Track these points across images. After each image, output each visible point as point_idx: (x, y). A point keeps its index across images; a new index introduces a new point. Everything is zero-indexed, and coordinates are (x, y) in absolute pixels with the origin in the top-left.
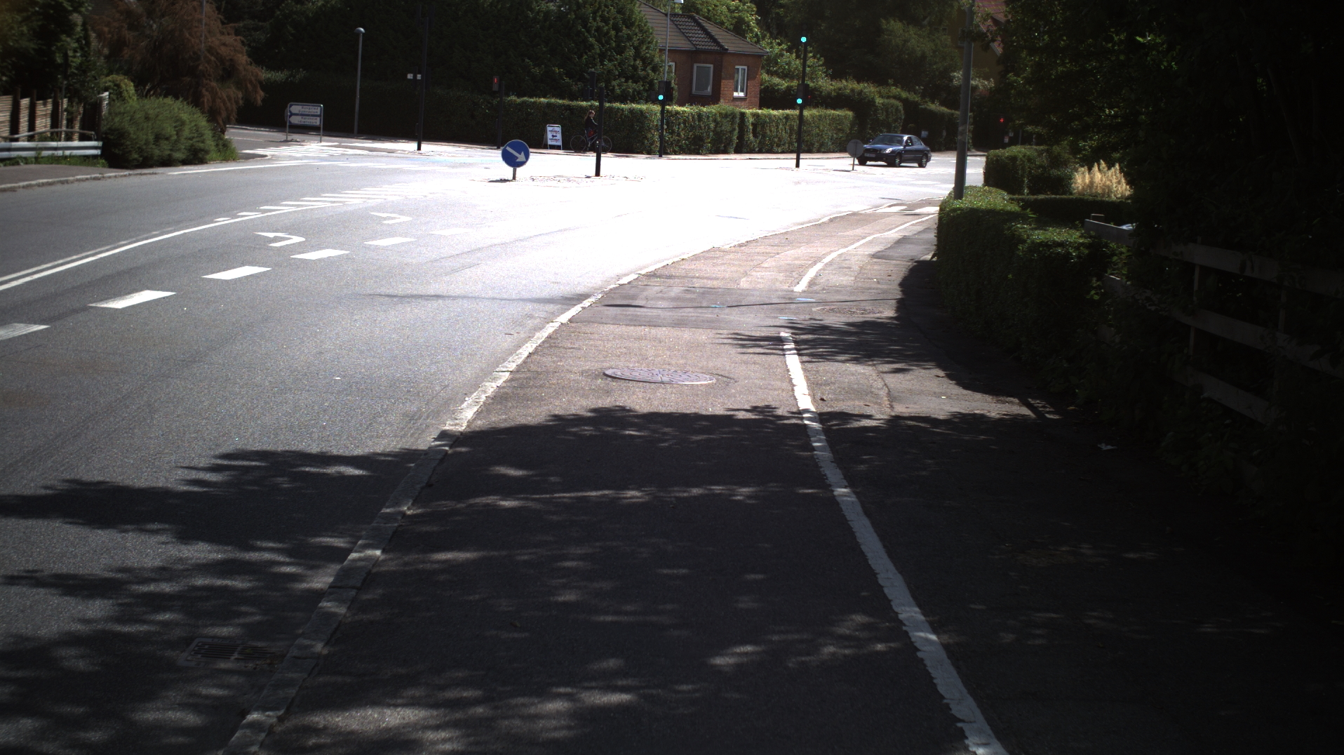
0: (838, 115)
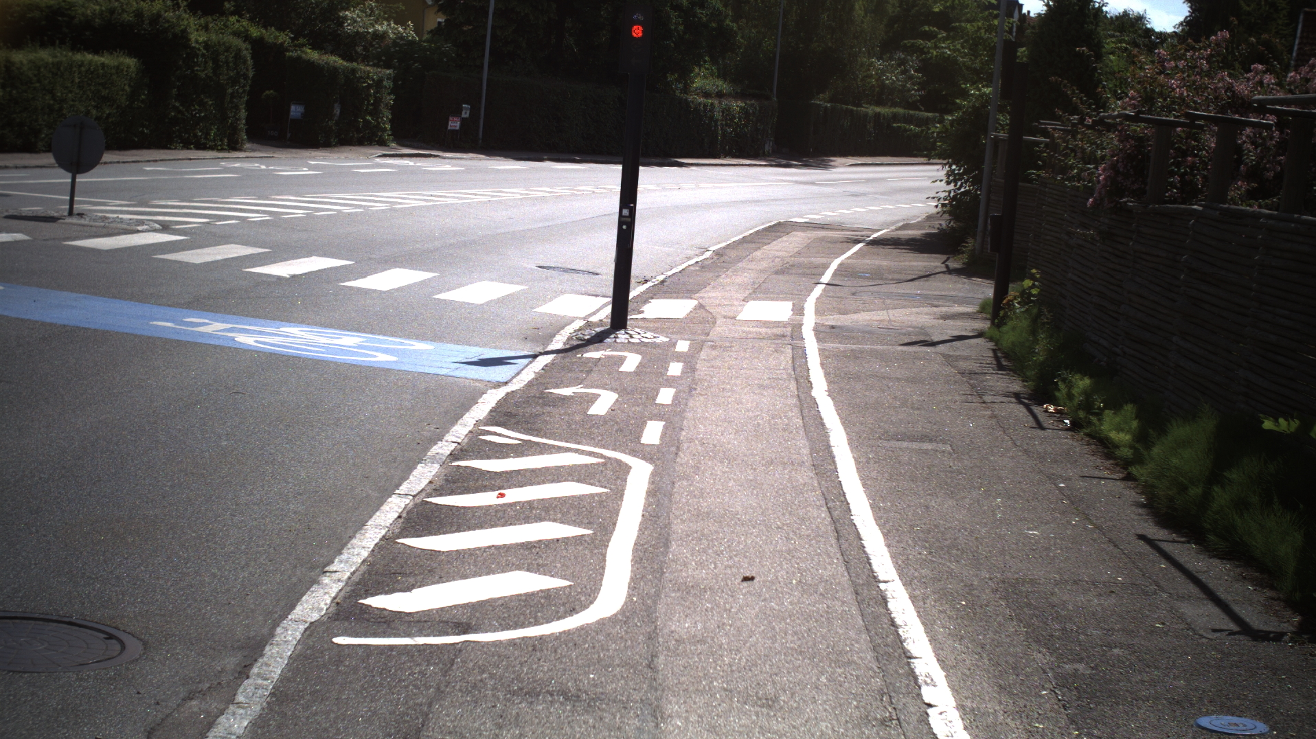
0: (103, 65)
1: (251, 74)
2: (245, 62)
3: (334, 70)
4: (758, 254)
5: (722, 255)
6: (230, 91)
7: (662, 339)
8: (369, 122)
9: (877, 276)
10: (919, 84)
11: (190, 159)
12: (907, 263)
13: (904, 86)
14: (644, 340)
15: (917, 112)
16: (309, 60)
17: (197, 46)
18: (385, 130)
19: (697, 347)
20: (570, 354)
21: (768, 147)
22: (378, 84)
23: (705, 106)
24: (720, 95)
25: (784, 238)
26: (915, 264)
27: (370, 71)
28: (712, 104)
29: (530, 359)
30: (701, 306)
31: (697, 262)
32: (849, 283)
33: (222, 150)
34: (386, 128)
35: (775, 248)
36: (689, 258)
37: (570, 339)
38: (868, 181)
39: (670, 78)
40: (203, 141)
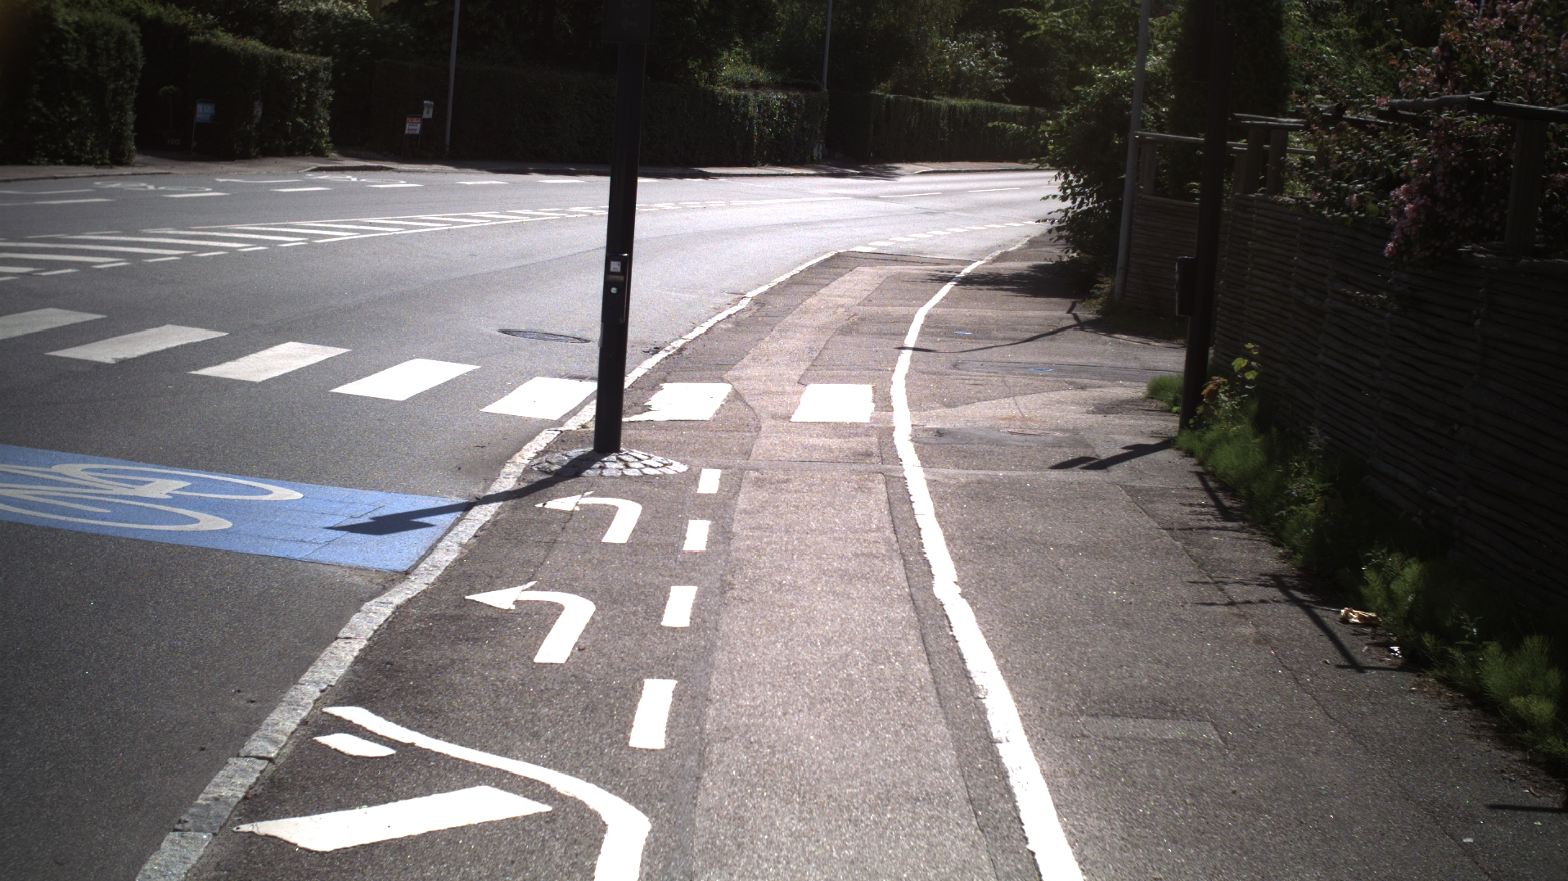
1: (140, 65)
2: (132, 48)
3: (253, 59)
4: (812, 301)
5: (764, 305)
6: (112, 86)
7: (678, 467)
8: (300, 125)
9: (981, 332)
10: (1003, 70)
11: (56, 178)
12: (1020, 313)
13: (985, 73)
14: (647, 471)
15: (1002, 105)
16: (220, 46)
17: (66, 28)
18: (322, 135)
19: (732, 485)
20: (525, 500)
21: (817, 152)
22: (313, 75)
23: (737, 99)
24: (756, 85)
25: (847, 277)
26: (1031, 313)
27: (302, 59)
28: (745, 97)
29: (458, 514)
30: (736, 396)
31: (729, 316)
32: (943, 347)
33: (103, 165)
34: (323, 133)
35: (836, 292)
36: (718, 310)
37: (528, 470)
38: (945, 193)
39: (692, 65)
40: (76, 153)
